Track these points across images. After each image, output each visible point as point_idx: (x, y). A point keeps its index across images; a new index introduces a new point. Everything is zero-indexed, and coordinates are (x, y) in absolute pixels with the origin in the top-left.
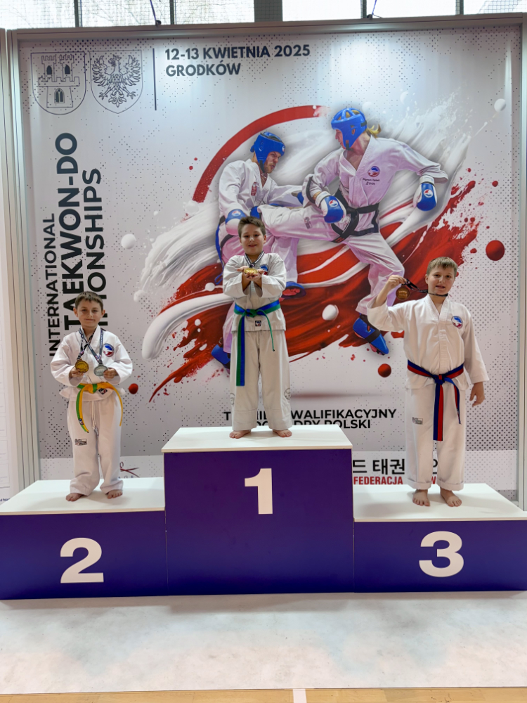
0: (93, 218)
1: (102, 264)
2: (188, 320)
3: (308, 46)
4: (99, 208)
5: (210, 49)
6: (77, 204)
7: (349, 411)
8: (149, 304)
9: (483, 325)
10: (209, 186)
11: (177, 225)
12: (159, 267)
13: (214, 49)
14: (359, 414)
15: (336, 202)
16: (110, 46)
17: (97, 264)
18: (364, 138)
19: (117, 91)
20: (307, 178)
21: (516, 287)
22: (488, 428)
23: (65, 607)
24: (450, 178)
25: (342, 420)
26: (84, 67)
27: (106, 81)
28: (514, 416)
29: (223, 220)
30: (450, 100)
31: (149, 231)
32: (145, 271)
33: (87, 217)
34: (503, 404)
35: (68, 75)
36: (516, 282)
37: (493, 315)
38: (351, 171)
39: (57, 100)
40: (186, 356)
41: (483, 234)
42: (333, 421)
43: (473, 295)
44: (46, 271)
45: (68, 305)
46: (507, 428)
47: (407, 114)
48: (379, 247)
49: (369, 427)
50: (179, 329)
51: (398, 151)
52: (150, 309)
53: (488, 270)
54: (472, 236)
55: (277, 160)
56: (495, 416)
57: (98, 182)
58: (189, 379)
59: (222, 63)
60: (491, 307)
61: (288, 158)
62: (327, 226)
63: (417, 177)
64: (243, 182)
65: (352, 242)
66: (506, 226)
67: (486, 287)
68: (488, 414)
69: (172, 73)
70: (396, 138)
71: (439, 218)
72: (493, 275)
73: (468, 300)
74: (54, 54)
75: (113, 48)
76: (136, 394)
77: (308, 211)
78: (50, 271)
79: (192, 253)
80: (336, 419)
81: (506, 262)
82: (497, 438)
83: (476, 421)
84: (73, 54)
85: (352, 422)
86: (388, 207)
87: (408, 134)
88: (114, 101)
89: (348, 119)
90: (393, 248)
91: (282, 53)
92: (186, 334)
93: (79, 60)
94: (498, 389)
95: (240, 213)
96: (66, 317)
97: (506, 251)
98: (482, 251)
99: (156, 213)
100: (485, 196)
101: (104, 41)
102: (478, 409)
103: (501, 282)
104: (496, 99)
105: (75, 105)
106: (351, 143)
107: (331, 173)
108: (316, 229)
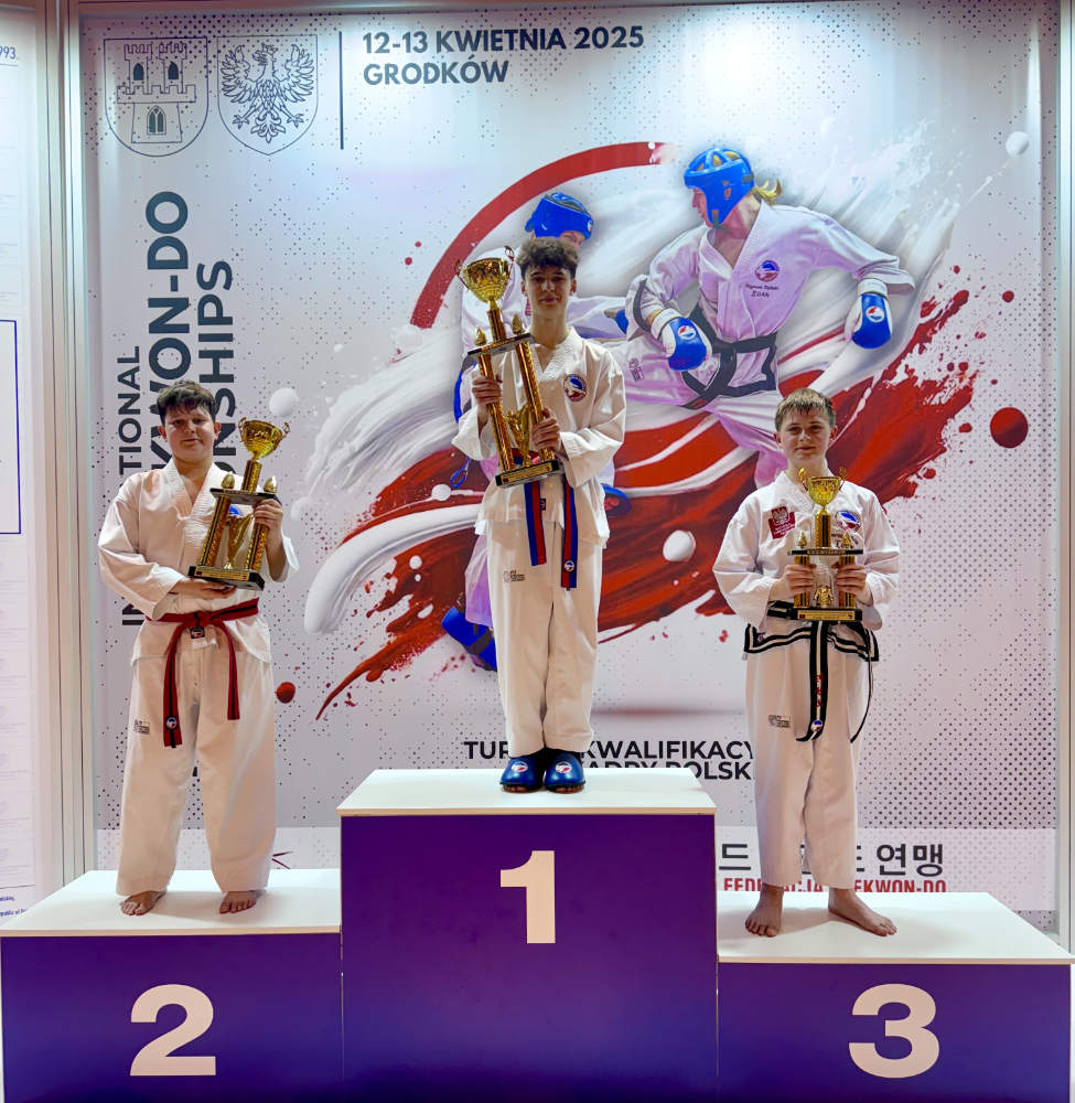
0: (216, 356)
1: (231, 446)
2: (395, 558)
3: (640, 28)
4: (228, 338)
5: (449, 33)
6: (184, 329)
7: (716, 744)
8: (321, 524)
10: (442, 297)
11: (380, 371)
12: (344, 453)
13: (457, 34)
14: (735, 750)
15: (692, 331)
16: (257, 26)
18: (748, 206)
19: (268, 112)
20: (636, 282)
21: (1050, 500)
22: (995, 784)
25: (701, 762)
26: (206, 67)
27: (248, 93)
28: (1050, 759)
30: (918, 133)
31: (324, 383)
32: (315, 461)
33: (203, 354)
34: (1026, 734)
35: (175, 82)
36: (1055, 490)
37: (1005, 555)
38: (723, 270)
39: (152, 129)
40: (392, 628)
41: (985, 396)
42: (682, 763)
43: (965, 516)
44: (121, 458)
46: (1035, 784)
47: (833, 161)
50: (378, 576)
51: (816, 232)
52: (323, 534)
53: (995, 466)
54: (963, 398)
56: (1011, 759)
57: (227, 286)
58: (395, 674)
59: (473, 60)
60: (1001, 541)
61: (597, 244)
62: (675, 377)
63: (852, 282)
65: (722, 408)
66: (1030, 380)
67: (990, 501)
68: (995, 754)
69: (375, 79)
70: (811, 207)
71: (897, 363)
72: (1005, 476)
73: (955, 526)
74: (149, 42)
75: (263, 32)
76: (291, 703)
77: (636, 346)
78: (128, 458)
80: (689, 759)
81: (1030, 451)
82: (1015, 804)
83: (971, 769)
84: (184, 41)
85: (721, 768)
86: (795, 340)
87: (834, 201)
88: (261, 131)
89: (718, 169)
91: (589, 41)
92: (392, 584)
93: (195, 52)
94: (1015, 705)
97: (1030, 430)
98: (982, 429)
99: (338, 347)
100: (988, 320)
101: (246, 19)
102: (975, 744)
103: (1021, 490)
104: (1010, 132)
105: (187, 138)
106: (722, 217)
107: (682, 274)
108: (652, 382)
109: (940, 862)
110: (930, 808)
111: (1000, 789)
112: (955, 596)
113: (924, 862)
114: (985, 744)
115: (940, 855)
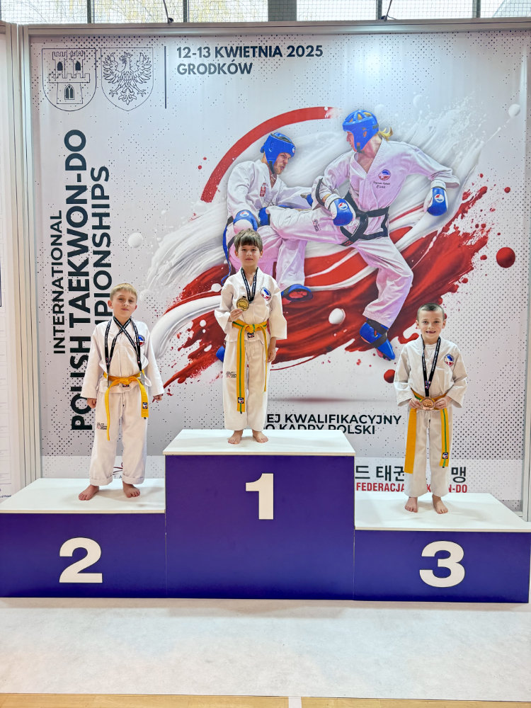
0: (101, 216)
1: (108, 262)
2: (193, 321)
3: (321, 46)
4: (107, 206)
5: (222, 48)
6: (84, 201)
7: (354, 416)
8: (155, 303)
9: (491, 333)
10: (217, 186)
11: (185, 224)
12: (166, 267)
13: (226, 48)
14: (364, 419)
15: (345, 205)
16: (122, 43)
17: (103, 262)
18: (375, 141)
19: (127, 88)
20: (317, 180)
21: (525, 295)
22: (493, 437)
23: (63, 607)
24: (462, 183)
25: (346, 425)
26: (95, 64)
27: (117, 78)
28: (521, 425)
29: (231, 220)
30: (463, 104)
31: (156, 230)
32: (152, 270)
33: (94, 215)
34: (509, 413)
35: (79, 72)
36: (526, 290)
37: (502, 323)
38: (362, 174)
39: (67, 96)
40: (191, 356)
41: (494, 241)
42: (337, 427)
43: (482, 302)
44: (53, 268)
45: (73, 303)
46: (513, 437)
47: (420, 118)
48: (388, 252)
49: (373, 433)
50: (184, 330)
51: (410, 155)
52: (156, 308)
53: (498, 277)
54: (483, 242)
55: (286, 161)
56: (501, 425)
57: (106, 179)
58: (192, 380)
59: (234, 62)
60: (500, 315)
61: (298, 159)
62: (336, 229)
63: (428, 182)
64: (252, 183)
65: (360, 245)
66: (517, 233)
67: (495, 295)
68: (494, 423)
69: (183, 71)
70: (407, 142)
71: (450, 223)
72: (503, 282)
73: (477, 307)
74: (65, 50)
75: (125, 45)
77: (317, 213)
78: (56, 268)
79: (199, 253)
80: (340, 424)
81: (516, 270)
82: (503, 447)
83: (481, 430)
84: (84, 50)
85: (356, 428)
86: (398, 211)
87: (420, 139)
88: (124, 98)
89: (360, 121)
90: (402, 253)
91: (295, 53)
92: (191, 334)
93: (90, 56)
94: (505, 398)
95: (248, 214)
96: (71, 315)
97: (516, 259)
98: (492, 258)
99: (163, 212)
100: (497, 202)
101: (116, 39)
102: (484, 417)
103: (510, 290)
104: (510, 105)
105: (85, 102)
106: (363, 146)
107: (340, 176)
108: (324, 231)
109: (465, 475)
110: (461, 449)
111: (496, 440)
112: (476, 343)
113: (456, 476)
114: (489, 417)
115: (464, 472)
